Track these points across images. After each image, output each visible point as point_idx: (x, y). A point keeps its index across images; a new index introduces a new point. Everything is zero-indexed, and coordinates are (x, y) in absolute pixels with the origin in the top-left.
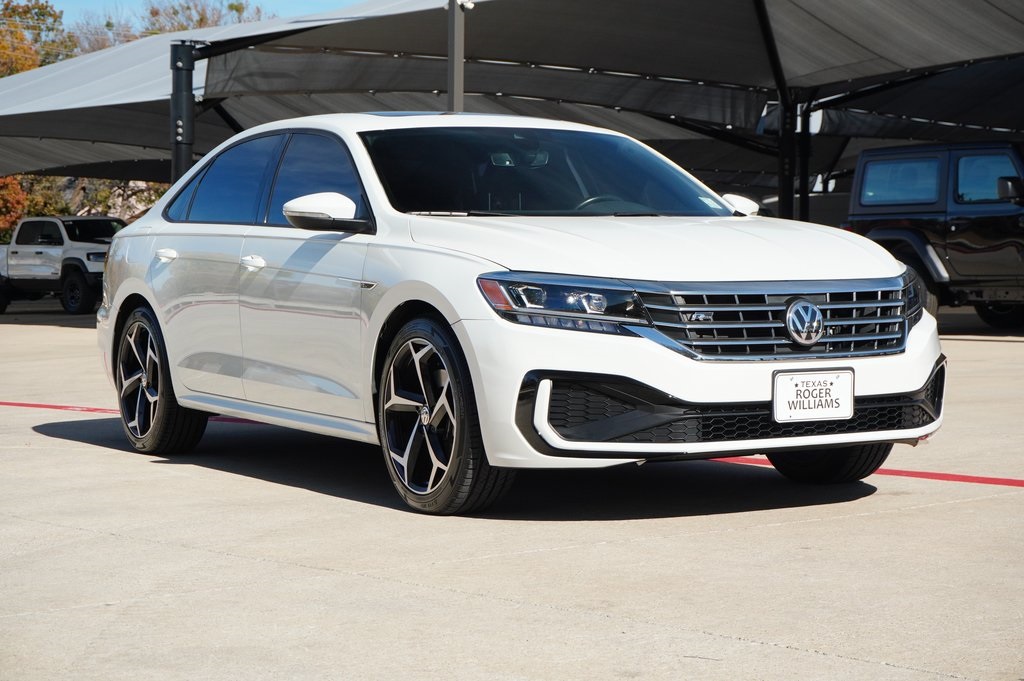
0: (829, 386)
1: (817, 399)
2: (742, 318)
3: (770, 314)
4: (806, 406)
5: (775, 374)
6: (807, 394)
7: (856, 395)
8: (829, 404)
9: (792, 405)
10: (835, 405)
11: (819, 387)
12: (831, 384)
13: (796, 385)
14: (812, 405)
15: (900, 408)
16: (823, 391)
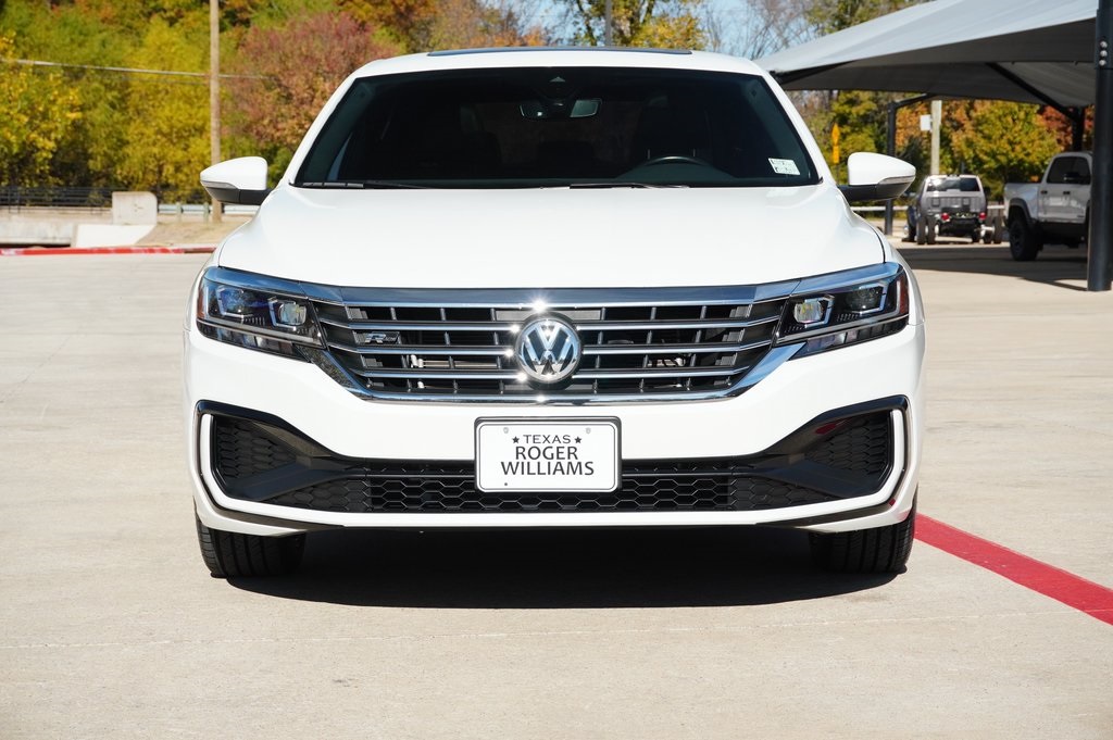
0: (573, 443)
1: (554, 463)
2: (448, 342)
3: (496, 336)
4: (534, 469)
5: (478, 422)
6: (534, 453)
7: (624, 457)
8: (575, 469)
9: (507, 468)
10: (585, 470)
11: (557, 444)
12: (578, 440)
13: (516, 440)
14: (544, 469)
15: (725, 479)
16: (565, 450)
